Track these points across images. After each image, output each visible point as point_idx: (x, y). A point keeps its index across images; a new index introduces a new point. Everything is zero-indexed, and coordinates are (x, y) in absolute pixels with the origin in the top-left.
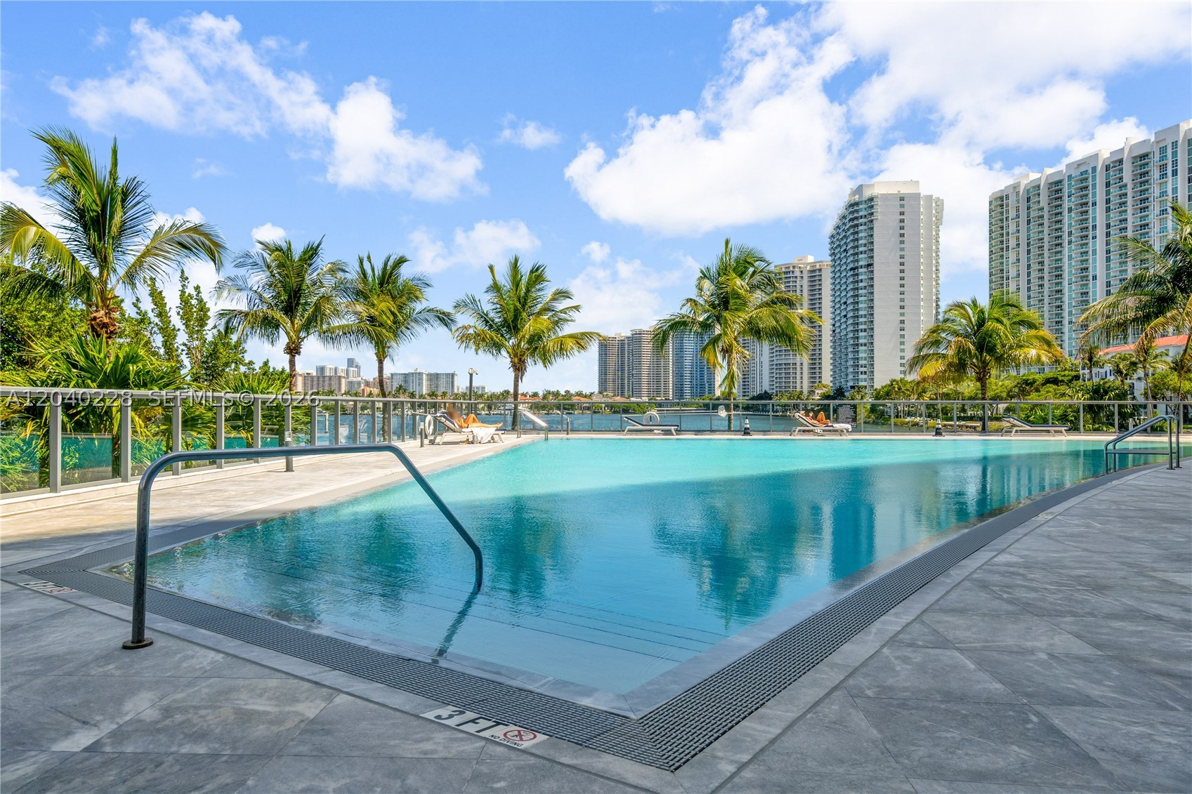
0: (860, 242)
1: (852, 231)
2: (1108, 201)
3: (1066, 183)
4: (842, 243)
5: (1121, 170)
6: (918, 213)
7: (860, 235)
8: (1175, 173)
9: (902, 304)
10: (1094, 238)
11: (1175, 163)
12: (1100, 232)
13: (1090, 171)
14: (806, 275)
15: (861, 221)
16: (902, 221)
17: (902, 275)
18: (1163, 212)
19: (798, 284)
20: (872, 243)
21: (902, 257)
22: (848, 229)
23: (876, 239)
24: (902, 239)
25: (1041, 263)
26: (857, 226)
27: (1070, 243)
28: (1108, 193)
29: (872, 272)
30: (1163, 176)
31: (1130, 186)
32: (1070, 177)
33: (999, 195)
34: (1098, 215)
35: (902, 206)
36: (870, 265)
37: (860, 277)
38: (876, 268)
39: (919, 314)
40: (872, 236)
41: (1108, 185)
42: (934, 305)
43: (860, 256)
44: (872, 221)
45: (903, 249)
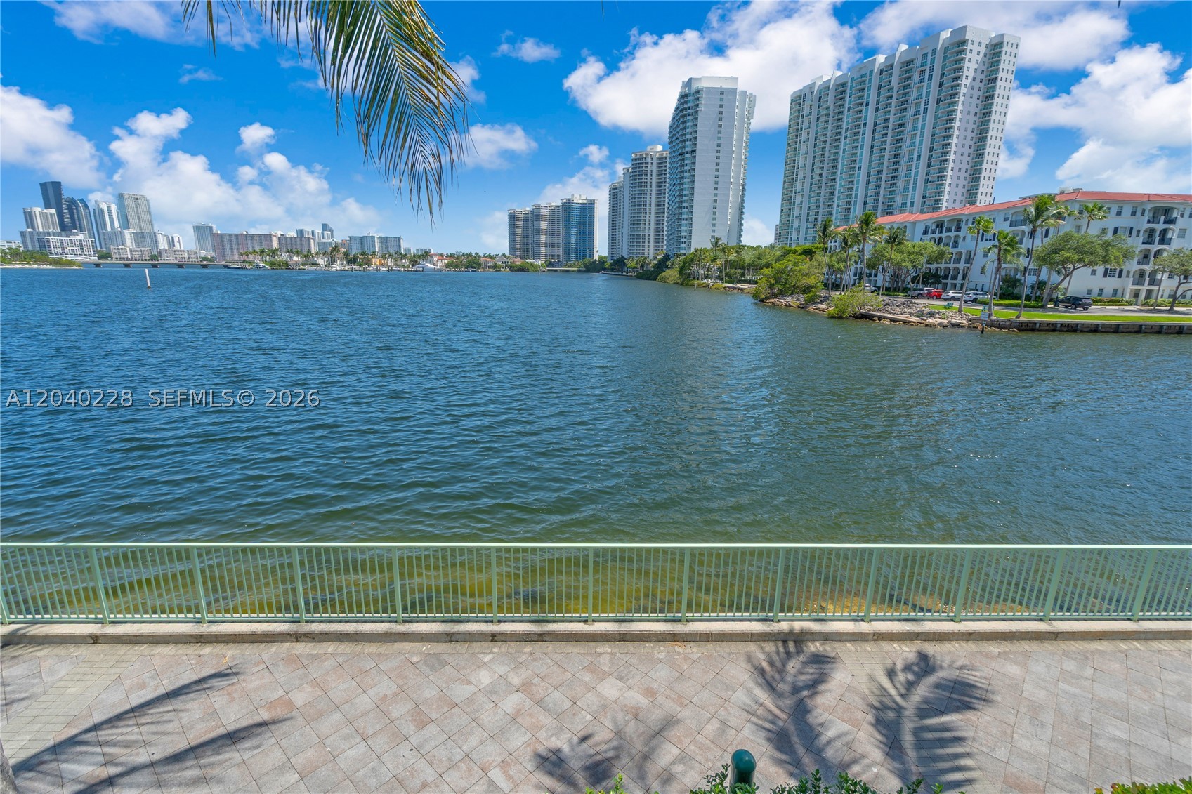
0: (687, 130)
2: (878, 102)
3: (849, 84)
5: (891, 74)
6: (734, 107)
8: (930, 78)
9: (716, 186)
10: (864, 134)
11: (932, 69)
12: (869, 129)
13: (868, 74)
14: (655, 162)
16: (721, 113)
17: (718, 161)
18: (917, 113)
19: (649, 169)
20: (696, 131)
21: (719, 145)
23: (699, 129)
24: (719, 129)
25: (823, 155)
27: (846, 138)
28: (879, 95)
29: (695, 157)
30: (922, 80)
31: (896, 89)
32: (853, 79)
33: (798, 94)
34: (870, 115)
35: (722, 99)
36: (694, 151)
38: (698, 154)
39: (728, 195)
40: (696, 125)
41: (880, 87)
42: (741, 188)
43: (687, 143)
44: (697, 112)
45: (719, 138)
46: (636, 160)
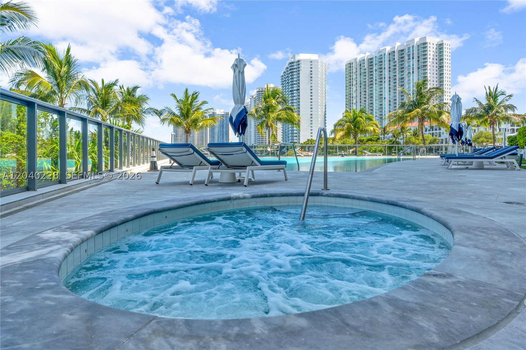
0: (294, 79)
1: (291, 74)
2: (390, 68)
3: (374, 59)
4: (286, 79)
5: (394, 55)
6: (318, 68)
7: (294, 76)
8: (413, 58)
9: (311, 107)
10: (385, 82)
11: (413, 54)
12: (387, 80)
13: (383, 55)
15: (294, 70)
16: (311, 71)
17: (311, 94)
18: (409, 73)
20: (299, 80)
21: (311, 87)
22: (289, 74)
23: (301, 78)
24: (311, 79)
25: (365, 91)
26: (293, 72)
27: (376, 84)
28: (390, 64)
29: (299, 92)
30: (409, 59)
31: (397, 62)
32: (376, 57)
33: (349, 62)
34: (386, 73)
35: (311, 65)
36: (298, 90)
37: (294, 95)
38: (301, 91)
39: (318, 111)
40: (299, 77)
41: (390, 61)
42: (324, 107)
43: (294, 86)
44: (299, 71)
45: (311, 83)
46: (259, 92)
